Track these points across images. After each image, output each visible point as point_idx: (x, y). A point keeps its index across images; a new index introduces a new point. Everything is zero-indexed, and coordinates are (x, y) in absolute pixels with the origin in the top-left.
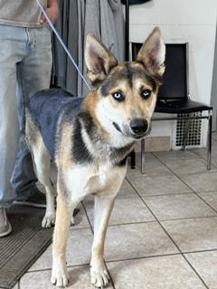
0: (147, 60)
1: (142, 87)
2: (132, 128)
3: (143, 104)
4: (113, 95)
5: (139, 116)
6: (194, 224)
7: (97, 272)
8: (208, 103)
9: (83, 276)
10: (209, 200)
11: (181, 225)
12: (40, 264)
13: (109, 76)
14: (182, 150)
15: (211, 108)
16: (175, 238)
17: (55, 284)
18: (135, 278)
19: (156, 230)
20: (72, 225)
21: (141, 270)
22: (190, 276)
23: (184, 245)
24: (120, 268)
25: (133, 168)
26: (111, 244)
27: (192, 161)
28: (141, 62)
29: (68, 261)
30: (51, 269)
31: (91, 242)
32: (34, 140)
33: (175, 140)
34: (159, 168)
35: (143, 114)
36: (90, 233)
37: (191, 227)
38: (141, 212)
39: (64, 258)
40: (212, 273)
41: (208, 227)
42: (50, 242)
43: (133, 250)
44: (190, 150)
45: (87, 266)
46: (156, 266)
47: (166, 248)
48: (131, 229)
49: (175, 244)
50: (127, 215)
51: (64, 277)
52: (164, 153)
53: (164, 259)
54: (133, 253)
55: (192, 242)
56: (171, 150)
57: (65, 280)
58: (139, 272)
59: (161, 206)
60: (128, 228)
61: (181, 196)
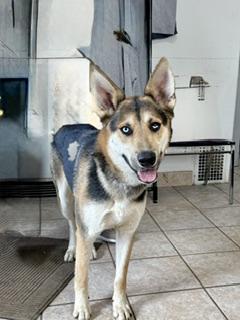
0: (156, 93)
1: (151, 120)
2: (140, 161)
3: (151, 137)
4: (121, 129)
5: (146, 149)
6: (216, 259)
7: (120, 306)
8: (230, 138)
9: (106, 310)
10: (231, 235)
11: (203, 260)
12: (62, 297)
13: (118, 111)
14: (204, 185)
15: (234, 143)
16: (197, 272)
17: (77, 317)
18: (157, 312)
19: (177, 264)
20: (94, 259)
21: (163, 304)
22: (211, 311)
23: (206, 279)
24: (142, 303)
25: (155, 202)
26: (133, 278)
27: (214, 195)
28: (150, 95)
29: (90, 295)
30: (73, 303)
31: (114, 275)
32: (58, 175)
33: (197, 174)
34: (182, 202)
35: (150, 147)
36: (112, 267)
37: (213, 261)
38: (163, 246)
39: (86, 292)
40: (234, 308)
41: (230, 262)
42: (73, 275)
43: (156, 284)
44: (213, 184)
45: (109, 300)
46: (178, 301)
47: (188, 282)
48: (154, 263)
49: (197, 278)
50: (150, 250)
51: (86, 310)
52: (186, 188)
53: (186, 294)
54: (155, 287)
55: (214, 276)
56: (194, 185)
57: (87, 314)
58: (161, 307)
59: (183, 240)
60: (149, 262)
61: (203, 231)
